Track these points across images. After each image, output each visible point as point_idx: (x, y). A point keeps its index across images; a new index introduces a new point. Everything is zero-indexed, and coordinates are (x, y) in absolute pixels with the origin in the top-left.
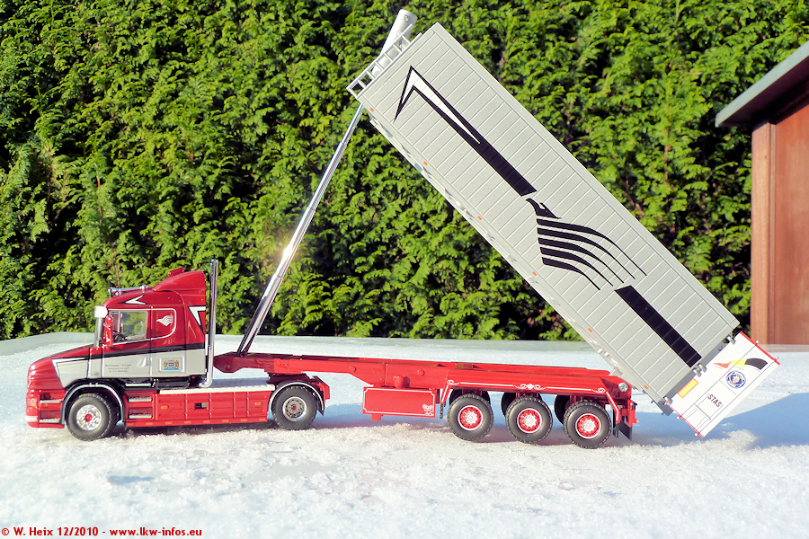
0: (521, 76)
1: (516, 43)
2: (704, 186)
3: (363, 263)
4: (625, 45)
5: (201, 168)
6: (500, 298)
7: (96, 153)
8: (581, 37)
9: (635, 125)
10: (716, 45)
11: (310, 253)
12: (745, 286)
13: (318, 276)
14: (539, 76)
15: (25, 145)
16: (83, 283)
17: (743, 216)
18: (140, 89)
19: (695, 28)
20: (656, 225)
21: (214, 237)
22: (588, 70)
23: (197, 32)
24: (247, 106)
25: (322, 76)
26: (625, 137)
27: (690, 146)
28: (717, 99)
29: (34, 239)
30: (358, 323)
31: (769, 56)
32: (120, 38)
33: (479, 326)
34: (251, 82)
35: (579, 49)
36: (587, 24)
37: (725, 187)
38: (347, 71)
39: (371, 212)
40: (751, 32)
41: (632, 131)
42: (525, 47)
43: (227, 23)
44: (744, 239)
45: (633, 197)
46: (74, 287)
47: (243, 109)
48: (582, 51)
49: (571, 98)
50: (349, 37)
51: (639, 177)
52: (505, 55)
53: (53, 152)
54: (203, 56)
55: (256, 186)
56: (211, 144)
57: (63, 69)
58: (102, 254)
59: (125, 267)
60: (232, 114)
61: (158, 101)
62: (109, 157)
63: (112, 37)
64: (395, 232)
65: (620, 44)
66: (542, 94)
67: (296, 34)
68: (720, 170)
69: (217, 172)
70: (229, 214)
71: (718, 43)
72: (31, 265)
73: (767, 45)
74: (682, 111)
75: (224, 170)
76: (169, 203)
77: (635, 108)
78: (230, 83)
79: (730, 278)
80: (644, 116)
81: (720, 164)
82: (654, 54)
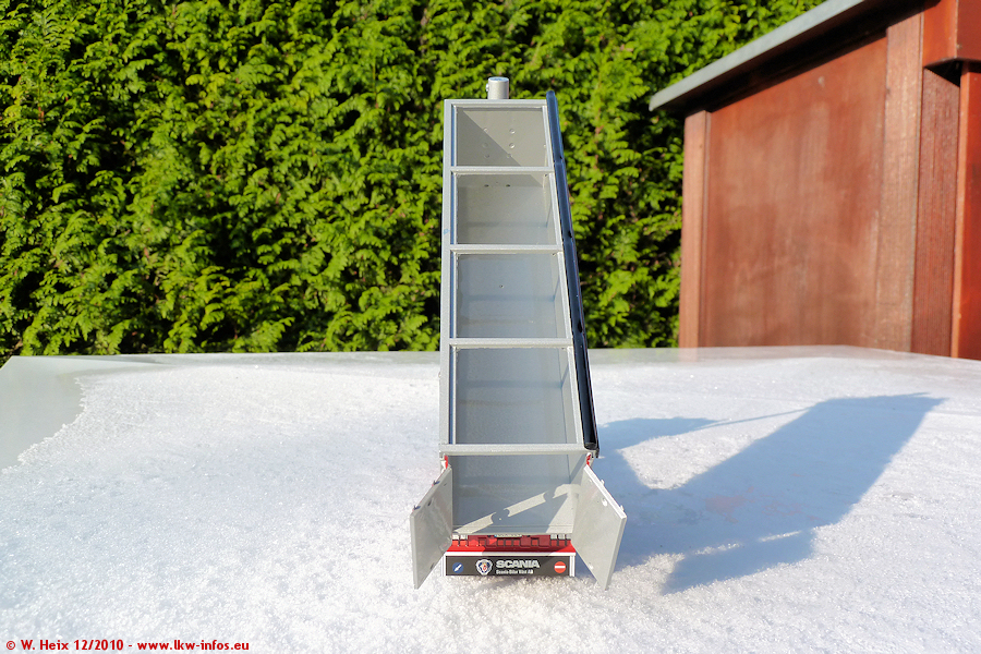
0: (447, 39)
2: (635, 172)
3: (269, 253)
4: (558, 13)
6: (423, 292)
9: (566, 103)
10: (646, 20)
11: (207, 241)
12: (669, 277)
13: (216, 268)
14: (468, 42)
17: (670, 205)
21: (81, 220)
22: (517, 38)
24: (118, 56)
25: (213, 23)
27: (623, 129)
30: (265, 323)
31: (697, 35)
33: (402, 324)
34: (121, 25)
35: (508, 12)
37: (651, 173)
38: (243, 19)
39: (274, 192)
41: (564, 109)
42: (451, 6)
47: (110, 58)
48: (511, 15)
52: (428, 13)
55: (127, 156)
56: (73, 102)
60: (97, 64)
64: (304, 216)
65: (550, 11)
68: (649, 155)
69: (82, 138)
71: (648, 17)
73: (696, 23)
74: (616, 91)
76: (19, 176)
77: (566, 84)
78: (93, 24)
80: (575, 93)
81: (648, 149)
82: (585, 25)
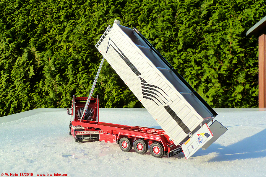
0: (182, 21)
1: (180, 10)
2: (243, 55)
4: (216, 10)
5: (81, 54)
7: (48, 50)
8: (202, 7)
9: (220, 36)
10: (246, 8)
11: (116, 80)
12: (257, 87)
13: (118, 87)
14: (188, 21)
15: (26, 48)
16: (46, 91)
17: (256, 64)
18: (61, 29)
19: (239, 3)
20: (227, 68)
21: (86, 75)
22: (204, 18)
23: (79, 10)
24: (95, 34)
26: (217, 40)
27: (238, 42)
28: (247, 26)
29: (30, 77)
30: (131, 102)
31: (264, 11)
32: (55, 13)
34: (96, 26)
35: (201, 11)
36: (204, 3)
37: (250, 55)
38: (126, 21)
40: (258, 3)
41: (219, 38)
42: (183, 11)
43: (88, 7)
44: (256, 72)
45: (220, 59)
46: (43, 92)
47: (93, 34)
48: (202, 12)
49: (199, 28)
50: (126, 10)
51: (222, 52)
52: (177, 14)
53: (35, 50)
54: (81, 18)
55: (98, 59)
56: (84, 46)
57: (37, 24)
58: (51, 81)
59: (58, 86)
60: (90, 36)
61: (67, 33)
62: (52, 51)
63: (52, 13)
65: (215, 9)
66: (189, 26)
67: (110, 10)
68: (248, 49)
69: (86, 55)
70: (90, 68)
71: (247, 8)
72: (30, 85)
73: (264, 8)
74: (235, 31)
75: (88, 54)
76: (71, 65)
77: (220, 30)
78: (89, 26)
79: (252, 85)
80: (223, 33)
81: (248, 47)
82: (226, 12)
